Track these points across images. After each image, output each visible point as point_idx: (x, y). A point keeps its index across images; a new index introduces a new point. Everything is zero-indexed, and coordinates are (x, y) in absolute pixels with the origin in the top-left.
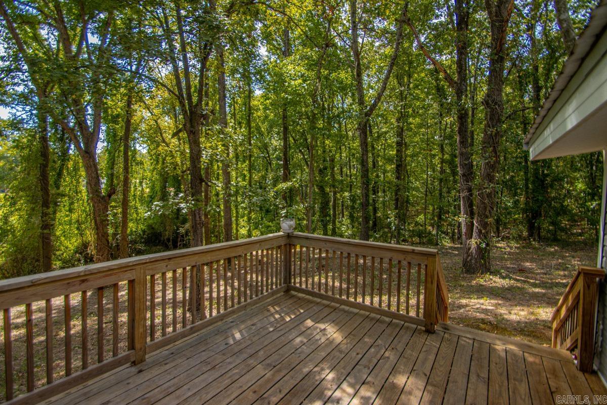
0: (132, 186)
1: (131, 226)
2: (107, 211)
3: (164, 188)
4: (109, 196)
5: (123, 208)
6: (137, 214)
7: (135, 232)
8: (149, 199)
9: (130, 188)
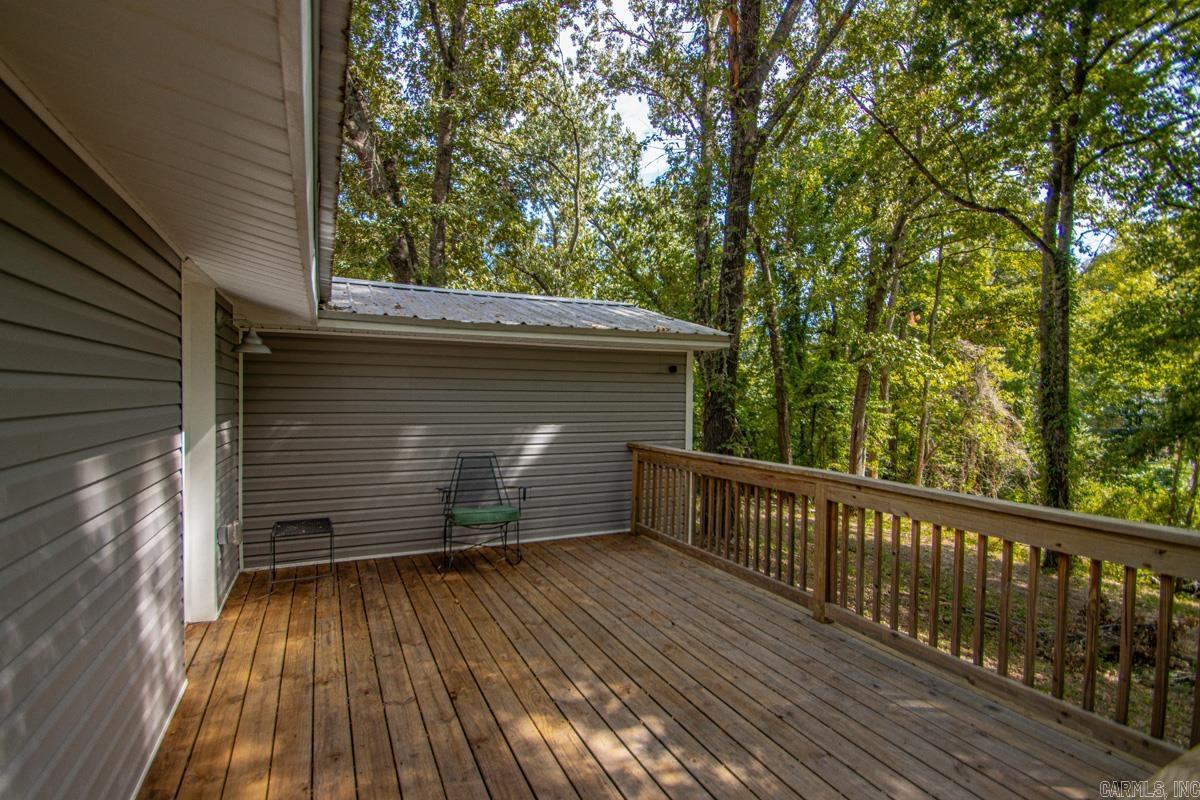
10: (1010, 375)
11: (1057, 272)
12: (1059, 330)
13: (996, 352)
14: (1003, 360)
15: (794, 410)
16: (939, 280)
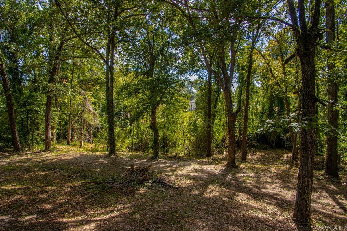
0: (251, 107)
1: (249, 130)
2: (235, 122)
3: (271, 107)
4: (237, 112)
5: (245, 120)
6: (253, 123)
7: (252, 134)
8: (261, 114)
9: (250, 107)
10: (93, 100)
11: (110, 72)
13: (89, 94)
14: (91, 96)
15: (18, 112)
16: (73, 69)
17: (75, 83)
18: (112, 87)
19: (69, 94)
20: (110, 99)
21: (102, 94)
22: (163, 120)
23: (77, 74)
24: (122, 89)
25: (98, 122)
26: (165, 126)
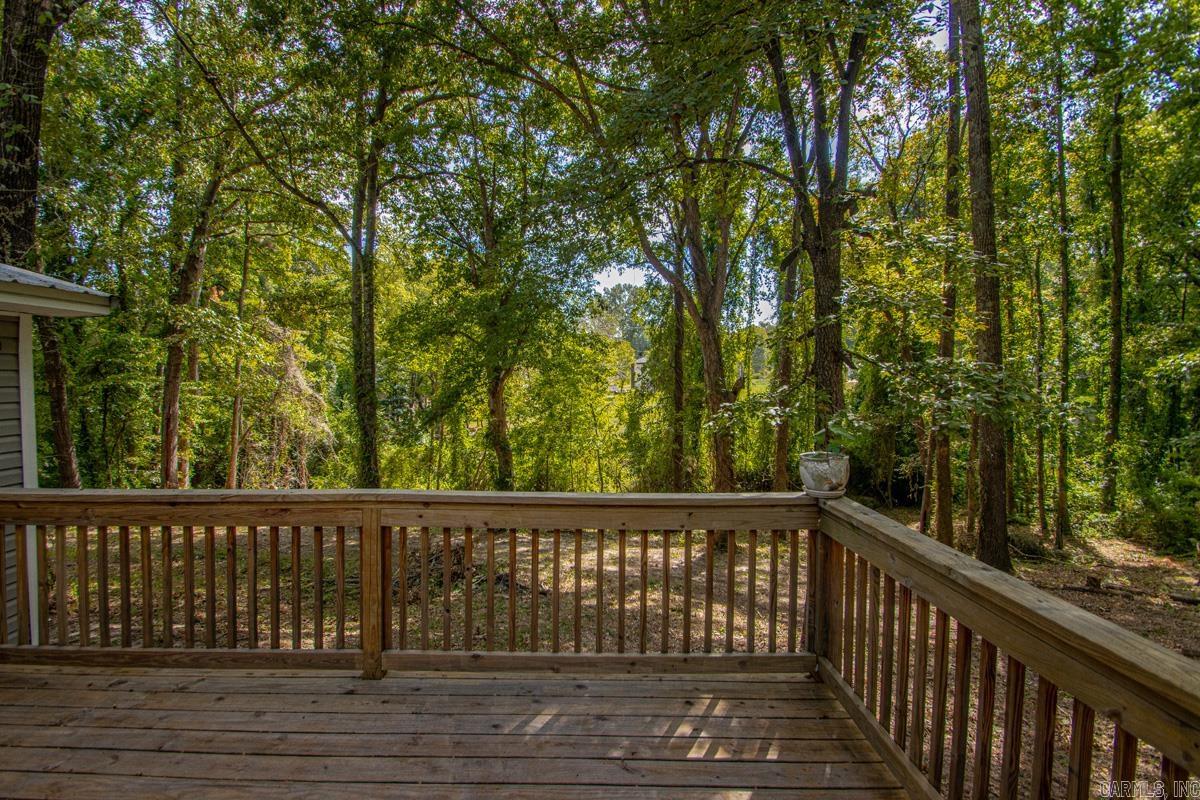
10: (311, 356)
11: (365, 271)
12: (367, 321)
13: (298, 335)
14: (304, 343)
15: (77, 396)
16: (246, 258)
17: (253, 300)
18: (371, 317)
19: (237, 338)
20: (363, 355)
21: (339, 337)
22: (534, 420)
23: (255, 274)
24: (399, 324)
25: (327, 429)
26: (541, 440)
